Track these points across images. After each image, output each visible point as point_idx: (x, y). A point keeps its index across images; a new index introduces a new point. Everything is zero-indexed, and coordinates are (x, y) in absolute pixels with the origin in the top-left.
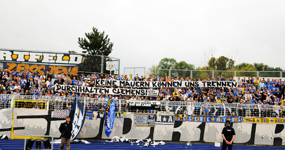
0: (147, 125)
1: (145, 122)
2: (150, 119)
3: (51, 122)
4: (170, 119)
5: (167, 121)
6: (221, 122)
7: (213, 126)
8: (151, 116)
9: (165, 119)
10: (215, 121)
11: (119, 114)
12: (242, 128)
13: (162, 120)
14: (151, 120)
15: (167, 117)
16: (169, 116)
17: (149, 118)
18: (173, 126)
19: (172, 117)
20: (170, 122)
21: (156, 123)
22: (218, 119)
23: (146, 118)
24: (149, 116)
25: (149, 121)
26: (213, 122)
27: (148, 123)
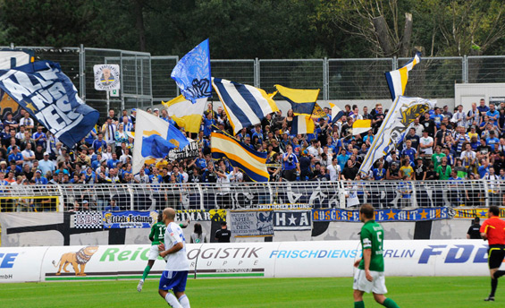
0: (258, 232)
1: (254, 227)
2: (263, 220)
3: (71, 236)
4: (304, 220)
5: (297, 223)
6: (407, 220)
7: (392, 229)
8: (264, 213)
9: (292, 220)
10: (396, 219)
11: (202, 213)
12: (450, 230)
13: (288, 222)
14: (266, 224)
15: (298, 215)
16: (301, 213)
17: (261, 218)
18: (310, 232)
19: (308, 214)
20: (304, 224)
21: (275, 228)
22: (402, 215)
23: (254, 219)
24: (261, 215)
25: (261, 224)
26: (391, 220)
27: (260, 229)
